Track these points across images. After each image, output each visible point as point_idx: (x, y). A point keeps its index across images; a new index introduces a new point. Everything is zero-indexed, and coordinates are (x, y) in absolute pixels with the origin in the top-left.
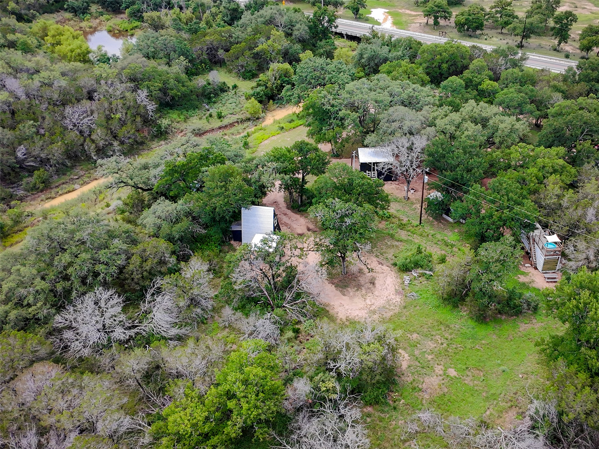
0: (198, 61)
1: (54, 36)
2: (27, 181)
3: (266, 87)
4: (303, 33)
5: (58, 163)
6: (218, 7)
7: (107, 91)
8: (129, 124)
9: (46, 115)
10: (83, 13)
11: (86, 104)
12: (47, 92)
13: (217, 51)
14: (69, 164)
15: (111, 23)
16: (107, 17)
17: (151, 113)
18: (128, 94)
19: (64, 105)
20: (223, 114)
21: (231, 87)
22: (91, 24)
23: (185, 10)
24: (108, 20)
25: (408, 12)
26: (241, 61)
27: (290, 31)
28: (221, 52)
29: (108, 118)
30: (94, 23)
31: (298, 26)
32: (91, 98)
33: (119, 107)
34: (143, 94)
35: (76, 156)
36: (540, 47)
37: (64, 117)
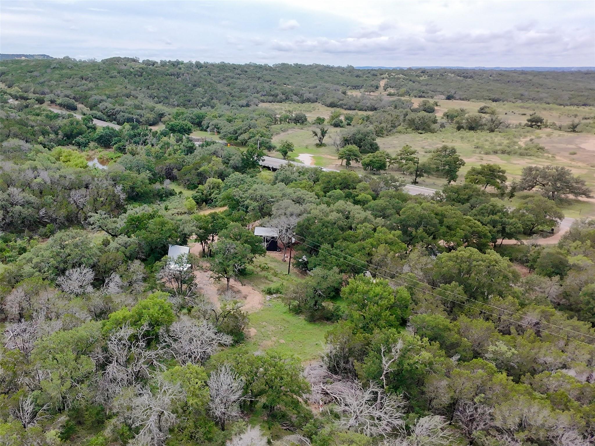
0: (159, 176)
1: (66, 156)
2: (42, 230)
3: (203, 194)
4: (237, 162)
5: (61, 223)
6: (179, 145)
7: (98, 184)
8: (107, 205)
9: (60, 194)
10: (85, 147)
11: (83, 191)
12: (63, 181)
13: (172, 170)
14: (67, 224)
15: (102, 153)
16: (101, 149)
17: (122, 201)
18: (110, 187)
19: (70, 189)
20: (168, 208)
21: (178, 193)
22: (88, 153)
23: (155, 146)
24: (100, 152)
25: (329, 157)
26: (188, 177)
27: (227, 161)
28: (175, 171)
29: (95, 200)
30: (91, 153)
31: (233, 157)
32: (87, 187)
33: (103, 194)
34: (119, 188)
35: (72, 221)
36: (434, 184)
37: (70, 197)
